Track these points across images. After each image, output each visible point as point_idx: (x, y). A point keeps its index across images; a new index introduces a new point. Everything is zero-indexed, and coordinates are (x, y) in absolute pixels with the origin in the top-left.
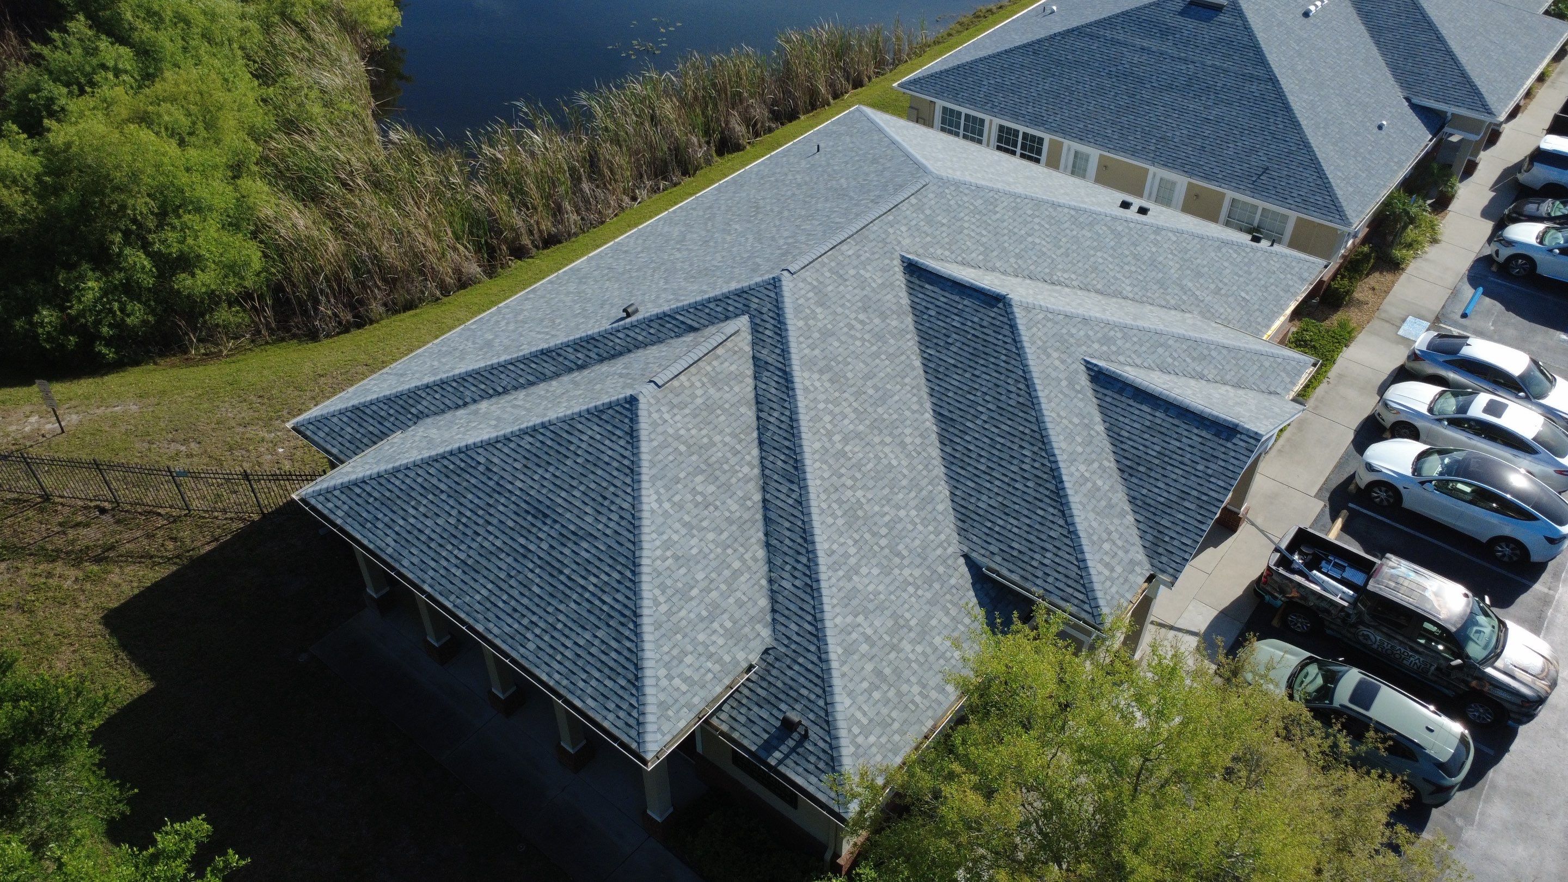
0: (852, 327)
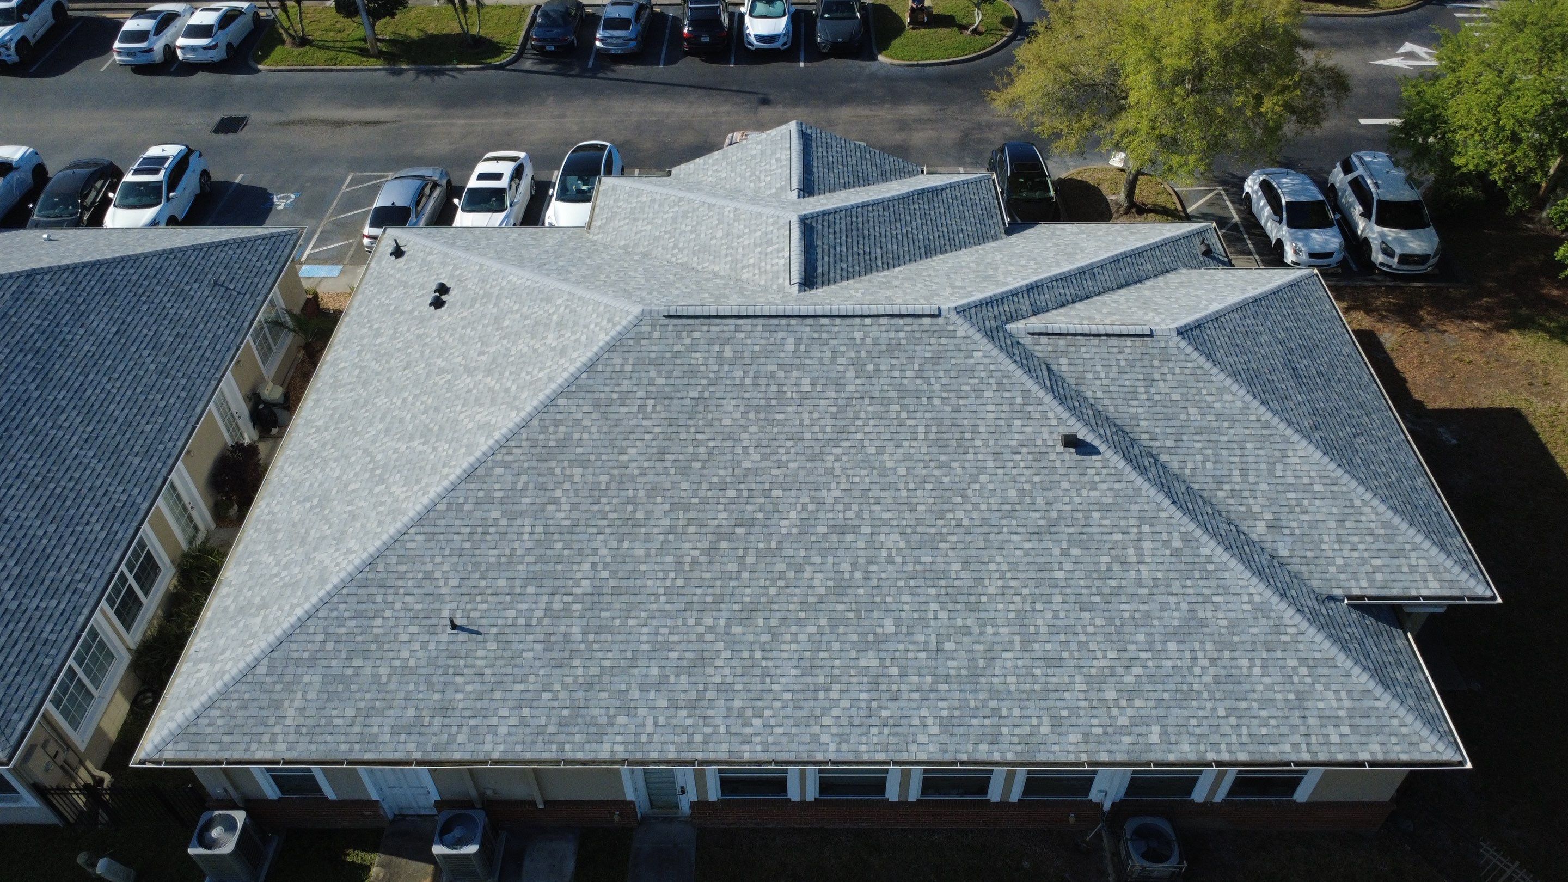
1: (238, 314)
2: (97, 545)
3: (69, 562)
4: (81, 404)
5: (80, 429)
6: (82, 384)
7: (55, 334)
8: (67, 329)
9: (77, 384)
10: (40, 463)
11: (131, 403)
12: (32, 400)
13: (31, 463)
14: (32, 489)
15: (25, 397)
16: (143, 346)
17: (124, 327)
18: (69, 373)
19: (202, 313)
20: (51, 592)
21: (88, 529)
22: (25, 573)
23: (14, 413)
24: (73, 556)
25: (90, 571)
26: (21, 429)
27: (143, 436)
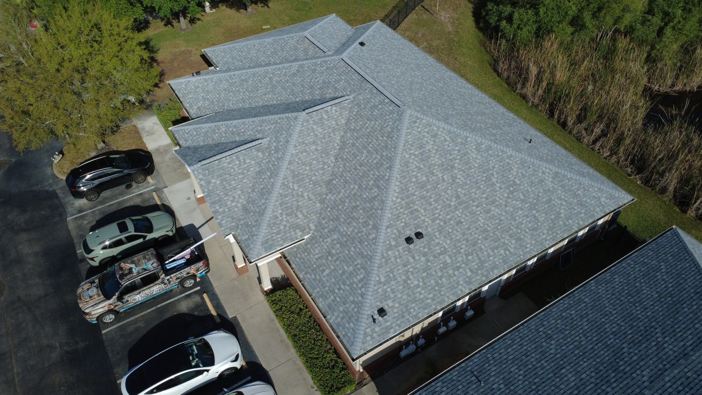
0: (316, 78)
1: (484, 359)
2: (620, 274)
3: (634, 271)
4: (602, 334)
5: (608, 321)
6: (597, 344)
7: (600, 379)
8: (593, 380)
9: (600, 345)
10: (634, 311)
11: (575, 327)
12: (628, 342)
13: (639, 312)
14: (642, 301)
15: (631, 345)
16: (552, 356)
17: (556, 371)
18: (602, 352)
19: (504, 366)
20: (645, 264)
21: (621, 280)
22: (655, 272)
23: (640, 338)
24: (632, 273)
25: (626, 266)
26: (639, 330)
27: (577, 309)
